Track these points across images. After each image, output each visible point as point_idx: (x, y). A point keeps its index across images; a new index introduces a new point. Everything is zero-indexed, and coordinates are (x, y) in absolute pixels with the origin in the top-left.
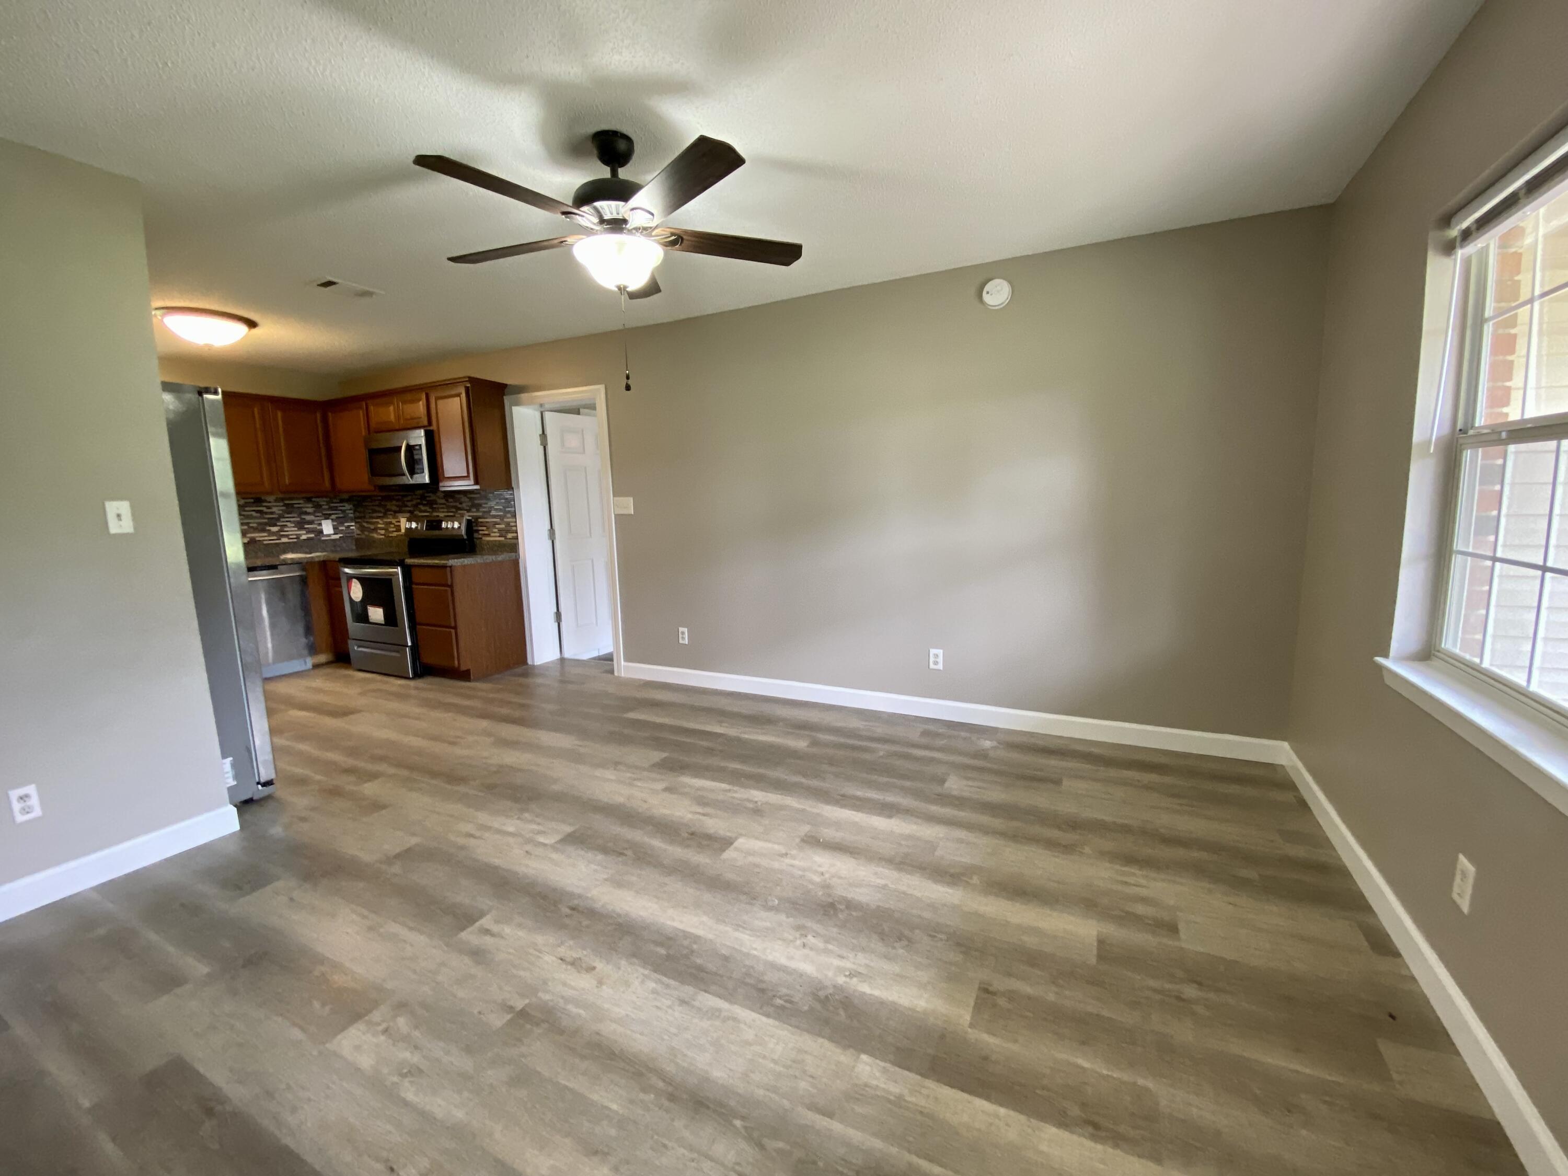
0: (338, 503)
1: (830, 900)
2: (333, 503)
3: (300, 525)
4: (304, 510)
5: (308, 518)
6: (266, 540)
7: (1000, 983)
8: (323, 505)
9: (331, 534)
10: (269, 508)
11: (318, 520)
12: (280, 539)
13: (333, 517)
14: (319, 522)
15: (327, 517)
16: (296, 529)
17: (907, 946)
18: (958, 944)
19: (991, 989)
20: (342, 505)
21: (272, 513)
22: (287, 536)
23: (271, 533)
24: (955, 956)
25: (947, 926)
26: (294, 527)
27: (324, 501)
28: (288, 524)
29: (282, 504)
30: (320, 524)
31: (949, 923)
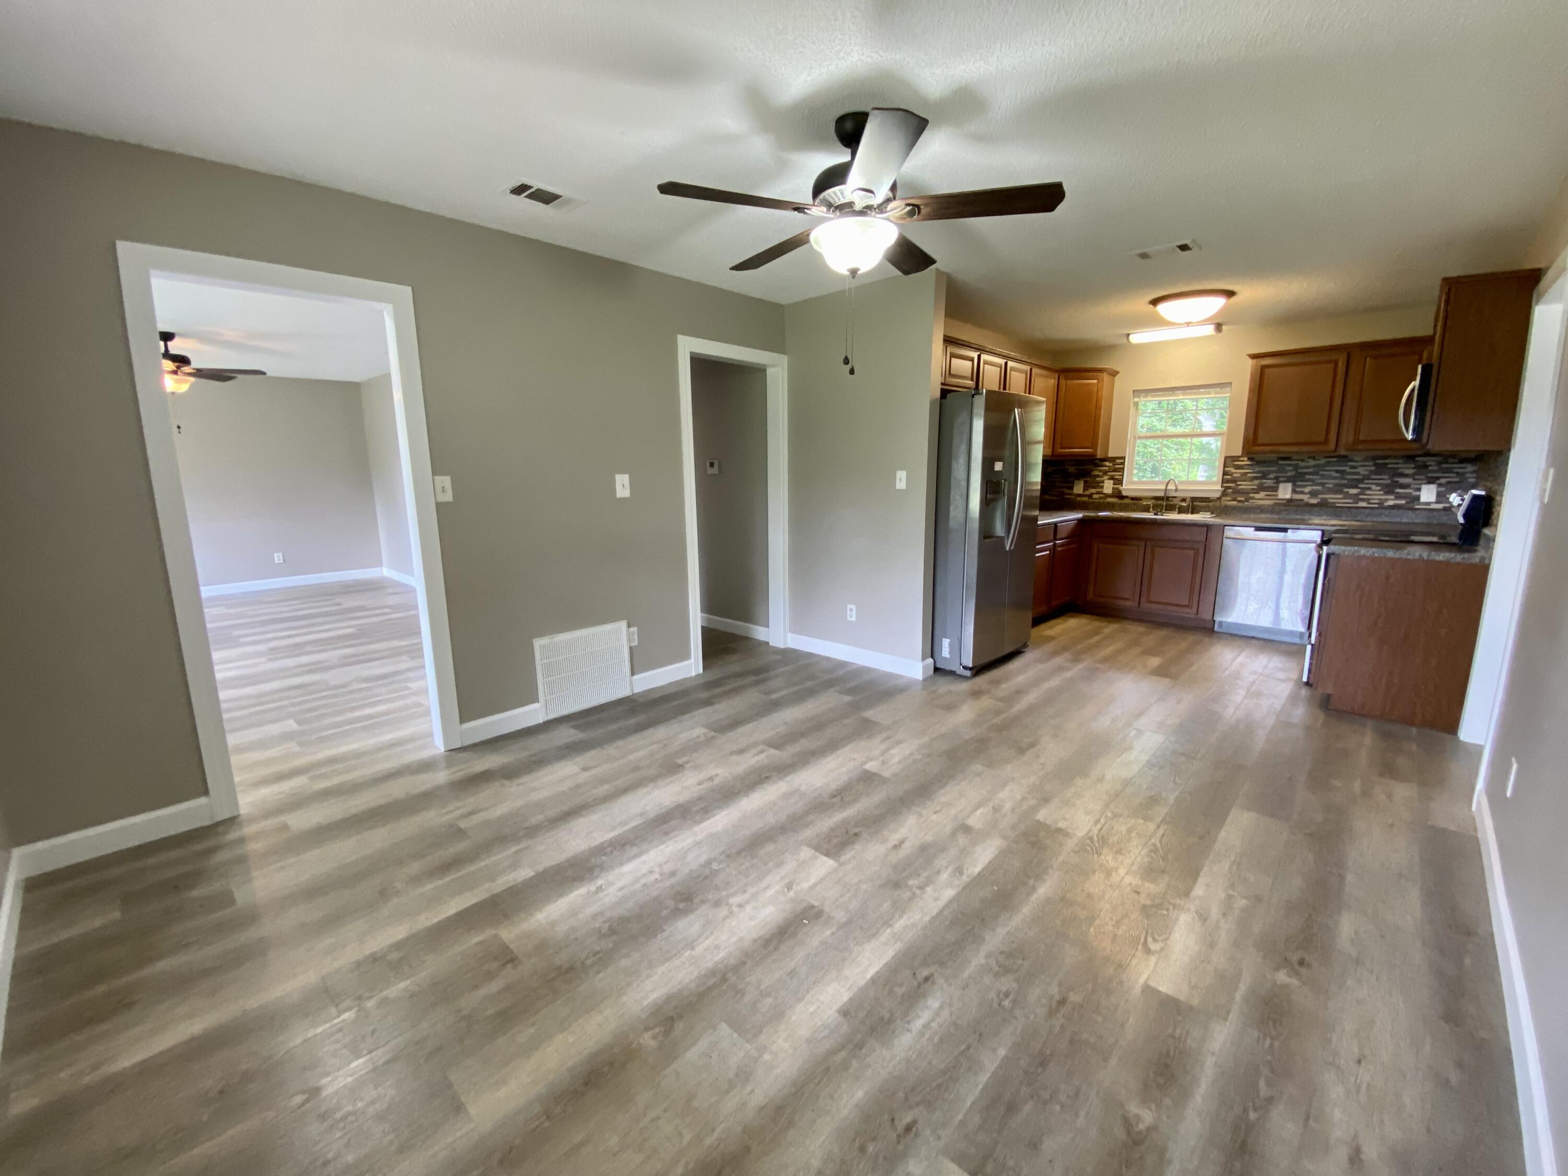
0: (1456, 463)
1: (696, 900)
2: (1447, 463)
3: (1389, 489)
4: (1400, 470)
5: (1403, 481)
6: (1339, 503)
7: (509, 974)
8: (1430, 466)
9: (1432, 503)
10: (1352, 467)
11: (1415, 484)
12: (1357, 503)
13: (1443, 481)
14: (1419, 486)
15: (1431, 481)
16: (1382, 493)
17: (600, 931)
18: (571, 969)
19: (509, 966)
20: (1461, 465)
21: (1355, 474)
22: (1368, 501)
23: (1347, 495)
24: (562, 959)
25: (598, 972)
26: (1379, 490)
27: (1434, 461)
28: (1374, 487)
29: (1371, 463)
30: (1419, 490)
31: (601, 975)
